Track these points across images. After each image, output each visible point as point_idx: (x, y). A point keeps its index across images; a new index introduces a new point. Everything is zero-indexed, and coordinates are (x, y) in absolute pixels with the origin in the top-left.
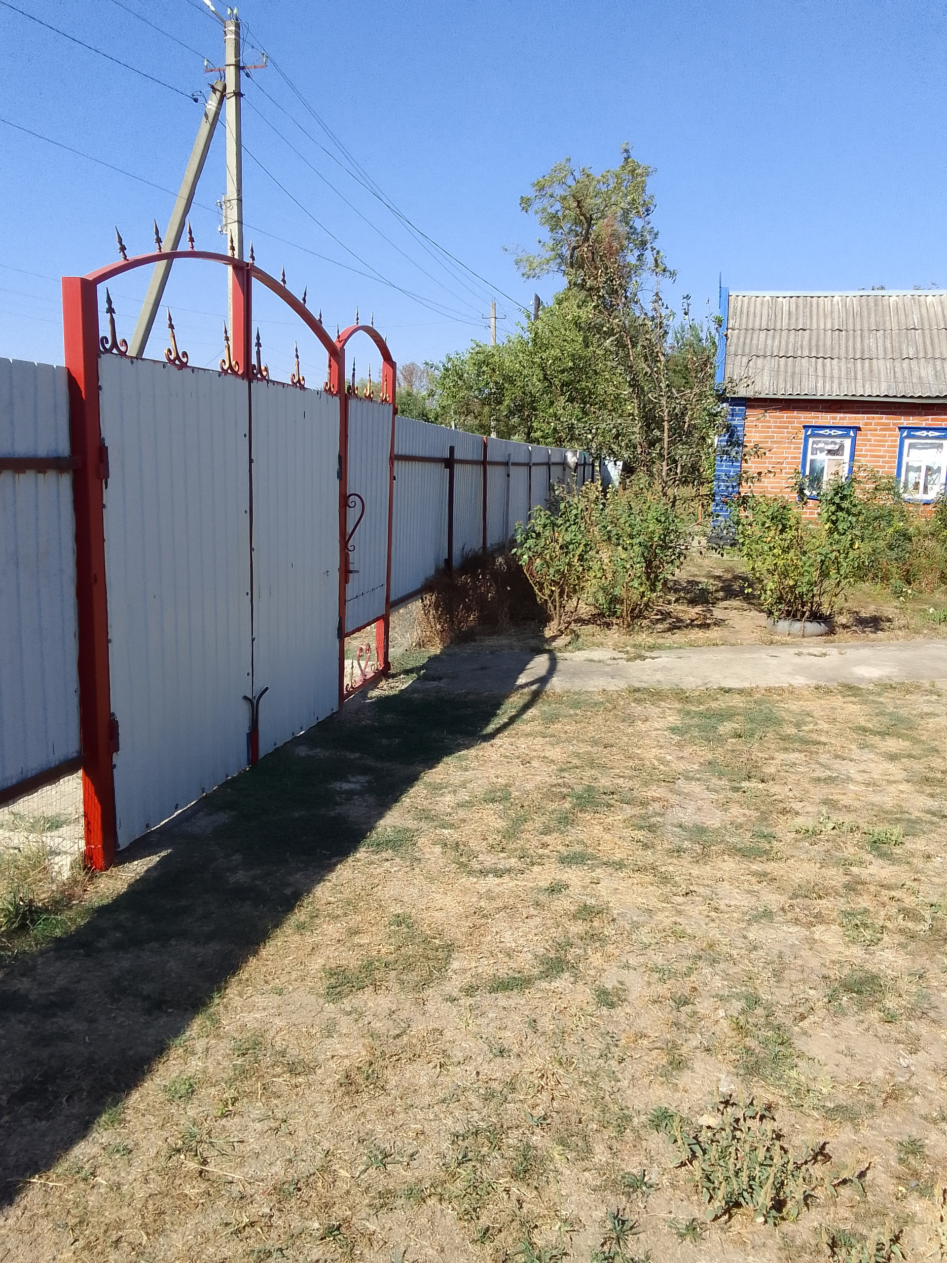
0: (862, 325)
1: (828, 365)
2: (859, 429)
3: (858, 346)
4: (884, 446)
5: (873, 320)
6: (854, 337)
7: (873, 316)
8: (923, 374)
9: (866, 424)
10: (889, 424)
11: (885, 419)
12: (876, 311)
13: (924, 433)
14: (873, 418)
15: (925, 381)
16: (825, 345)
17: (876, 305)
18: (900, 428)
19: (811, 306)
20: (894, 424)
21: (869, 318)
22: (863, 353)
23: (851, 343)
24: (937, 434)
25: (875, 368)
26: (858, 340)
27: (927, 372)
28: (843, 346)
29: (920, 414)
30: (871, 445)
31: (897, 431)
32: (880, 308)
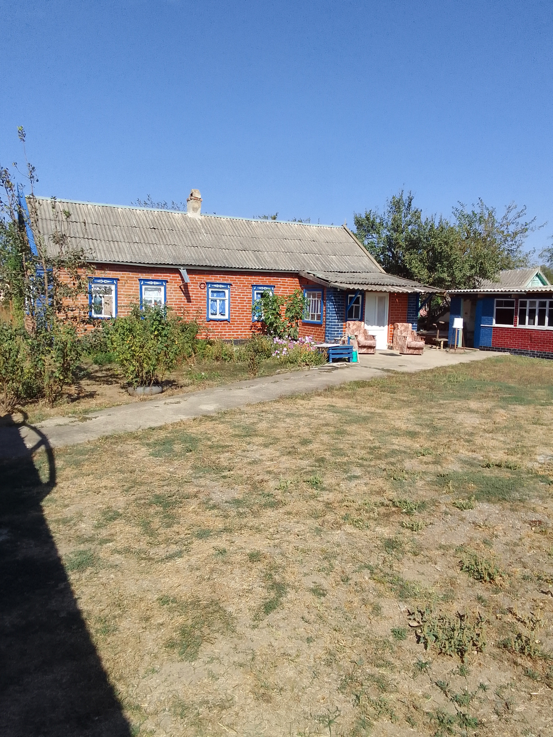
0: (107, 222)
1: (96, 243)
2: (118, 280)
3: (109, 234)
4: (132, 289)
5: (112, 220)
6: (105, 229)
7: (112, 218)
8: (146, 252)
9: (122, 277)
10: (133, 278)
11: (131, 275)
12: (113, 215)
13: (151, 283)
14: (125, 274)
15: (148, 255)
16: (90, 232)
17: (112, 212)
18: (139, 280)
19: (76, 209)
20: (136, 278)
21: (110, 219)
22: (112, 238)
23: (104, 232)
24: (158, 283)
25: (121, 247)
26: (108, 230)
27: (148, 250)
28: (101, 234)
29: (148, 273)
30: (125, 289)
31: (138, 282)
32: (114, 214)
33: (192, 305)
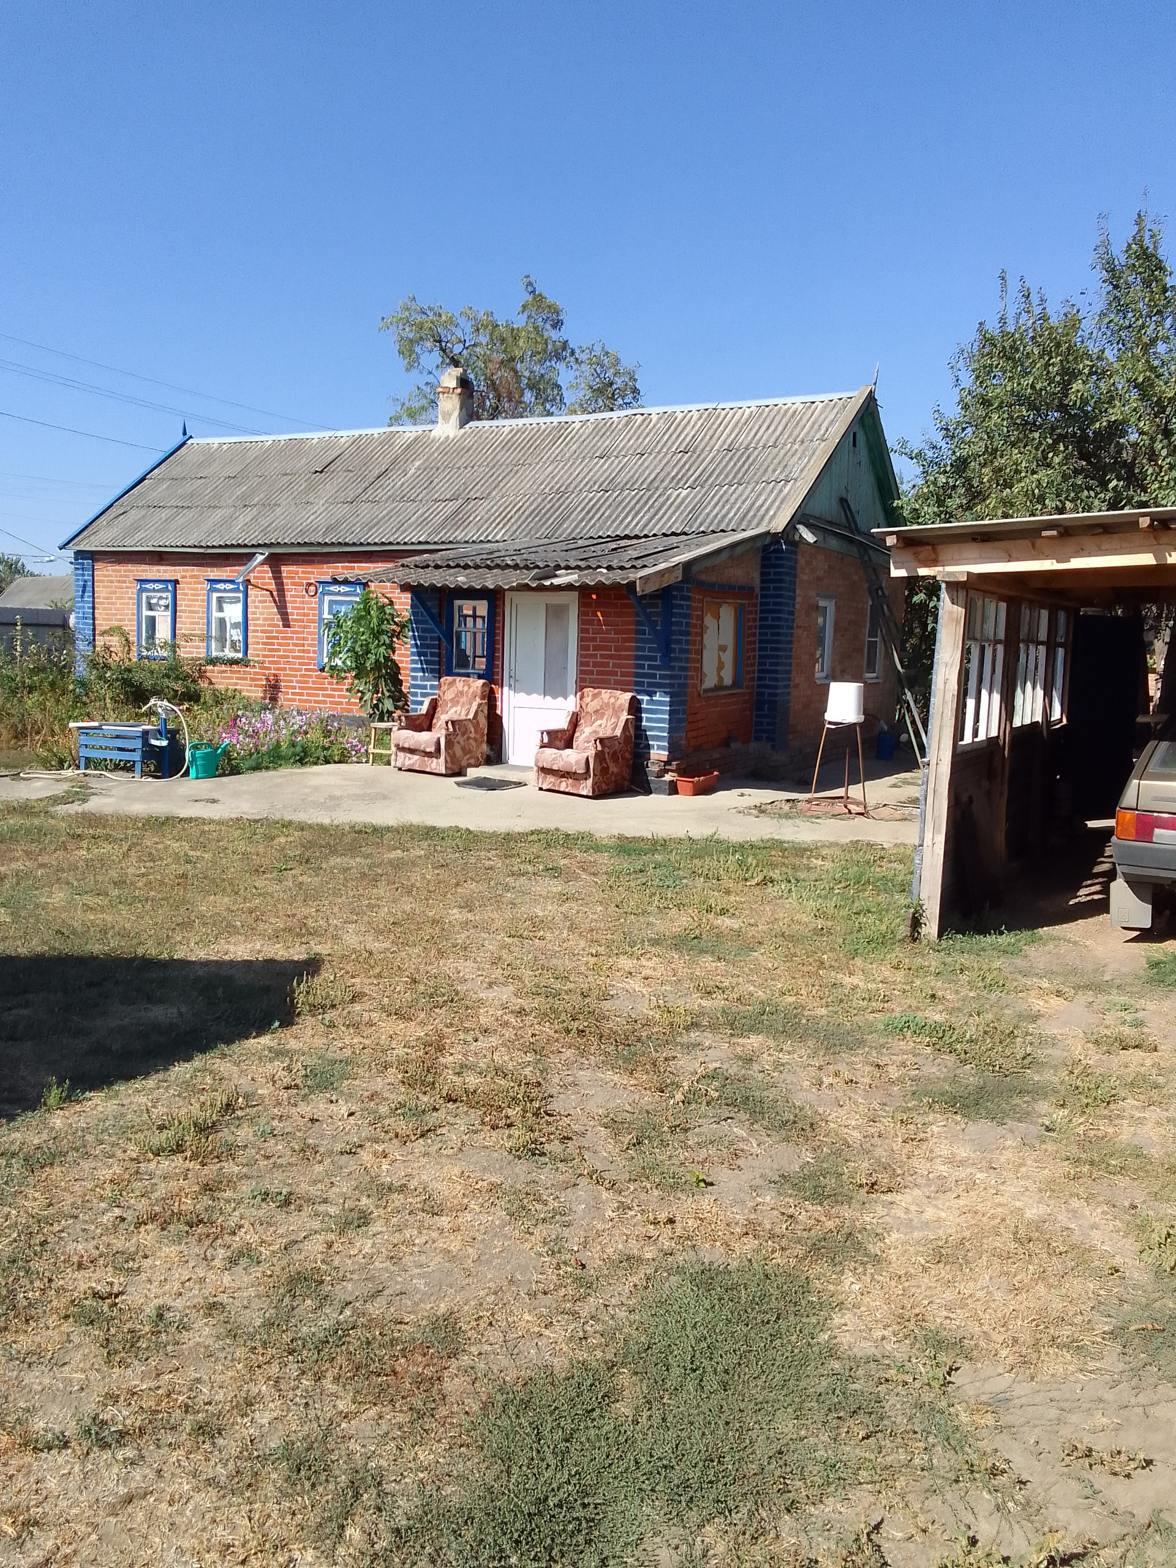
2: (178, 582)
4: (196, 600)
8: (237, 523)
9: (183, 577)
10: (199, 577)
11: (195, 571)
14: (187, 571)
15: (231, 529)
18: (208, 581)
20: (203, 577)
27: (245, 519)
29: (221, 565)
30: (187, 600)
31: (205, 585)
33: (293, 632)
